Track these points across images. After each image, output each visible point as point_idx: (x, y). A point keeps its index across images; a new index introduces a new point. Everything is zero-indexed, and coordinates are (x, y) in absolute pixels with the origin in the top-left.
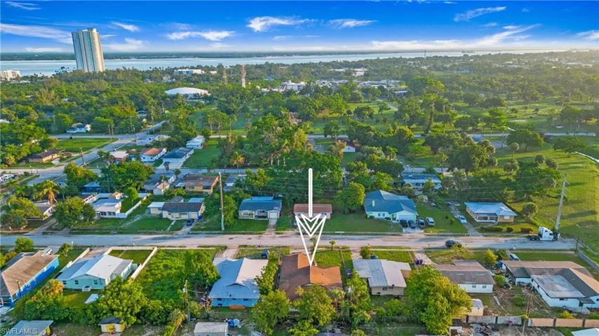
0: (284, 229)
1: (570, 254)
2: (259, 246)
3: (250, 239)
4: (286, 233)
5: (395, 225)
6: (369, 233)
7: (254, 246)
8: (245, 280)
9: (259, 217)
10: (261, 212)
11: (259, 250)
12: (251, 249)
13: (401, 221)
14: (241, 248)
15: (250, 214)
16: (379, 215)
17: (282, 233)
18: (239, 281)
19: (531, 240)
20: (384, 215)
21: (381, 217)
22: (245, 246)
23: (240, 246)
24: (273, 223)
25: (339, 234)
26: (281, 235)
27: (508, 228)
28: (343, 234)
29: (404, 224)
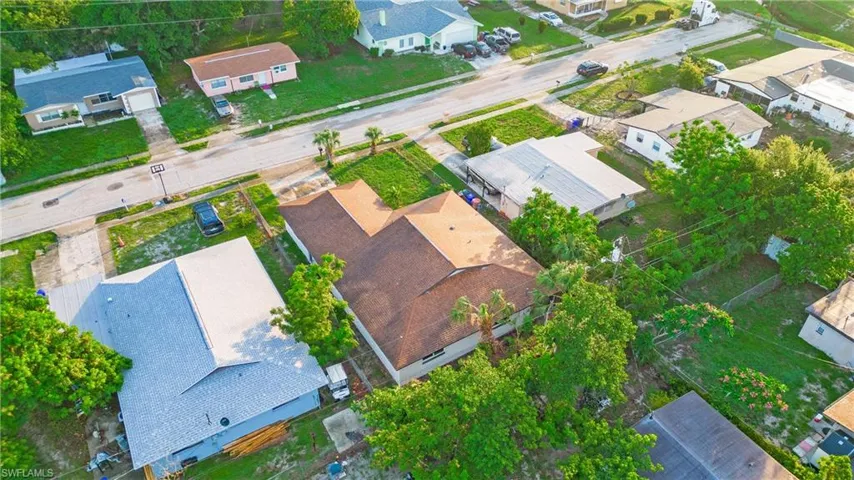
0: (201, 133)
1: (755, 40)
2: (166, 201)
3: (117, 186)
4: (215, 143)
5: (447, 57)
6: (415, 88)
7: (148, 206)
8: (239, 338)
9: (98, 116)
10: (94, 102)
11: (174, 213)
12: (144, 215)
13: (453, 46)
14: (111, 223)
15: (65, 115)
16: (402, 44)
17: (204, 146)
18: (224, 352)
19: (687, 29)
20: (411, 41)
21: (407, 47)
22: (120, 213)
23: (101, 219)
24: (153, 122)
25: (351, 109)
26: (205, 152)
27: (638, 17)
28: (362, 107)
29: (464, 52)
